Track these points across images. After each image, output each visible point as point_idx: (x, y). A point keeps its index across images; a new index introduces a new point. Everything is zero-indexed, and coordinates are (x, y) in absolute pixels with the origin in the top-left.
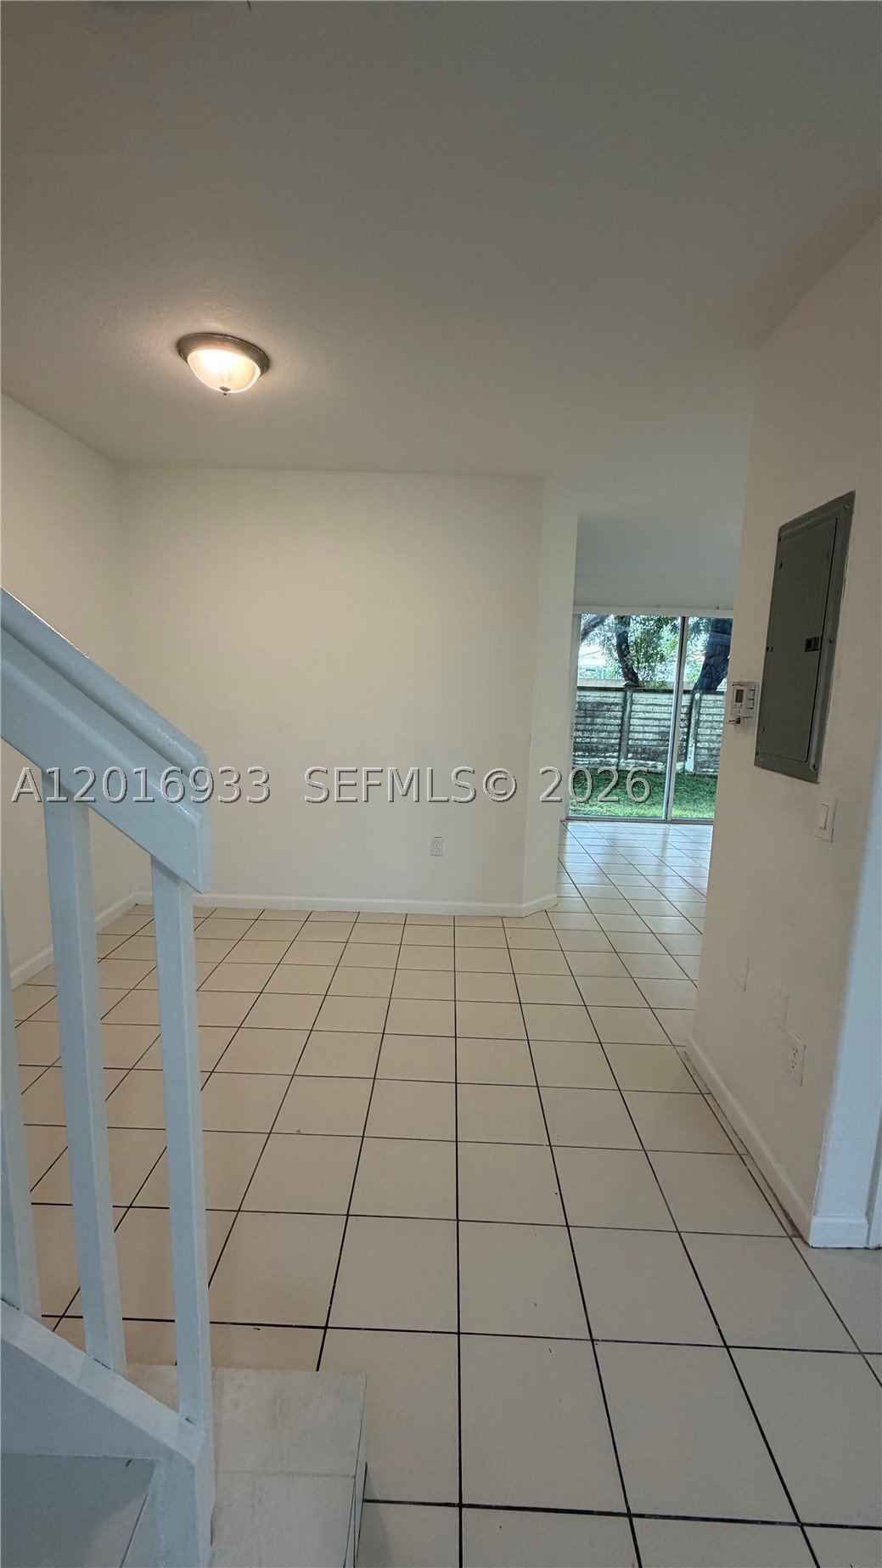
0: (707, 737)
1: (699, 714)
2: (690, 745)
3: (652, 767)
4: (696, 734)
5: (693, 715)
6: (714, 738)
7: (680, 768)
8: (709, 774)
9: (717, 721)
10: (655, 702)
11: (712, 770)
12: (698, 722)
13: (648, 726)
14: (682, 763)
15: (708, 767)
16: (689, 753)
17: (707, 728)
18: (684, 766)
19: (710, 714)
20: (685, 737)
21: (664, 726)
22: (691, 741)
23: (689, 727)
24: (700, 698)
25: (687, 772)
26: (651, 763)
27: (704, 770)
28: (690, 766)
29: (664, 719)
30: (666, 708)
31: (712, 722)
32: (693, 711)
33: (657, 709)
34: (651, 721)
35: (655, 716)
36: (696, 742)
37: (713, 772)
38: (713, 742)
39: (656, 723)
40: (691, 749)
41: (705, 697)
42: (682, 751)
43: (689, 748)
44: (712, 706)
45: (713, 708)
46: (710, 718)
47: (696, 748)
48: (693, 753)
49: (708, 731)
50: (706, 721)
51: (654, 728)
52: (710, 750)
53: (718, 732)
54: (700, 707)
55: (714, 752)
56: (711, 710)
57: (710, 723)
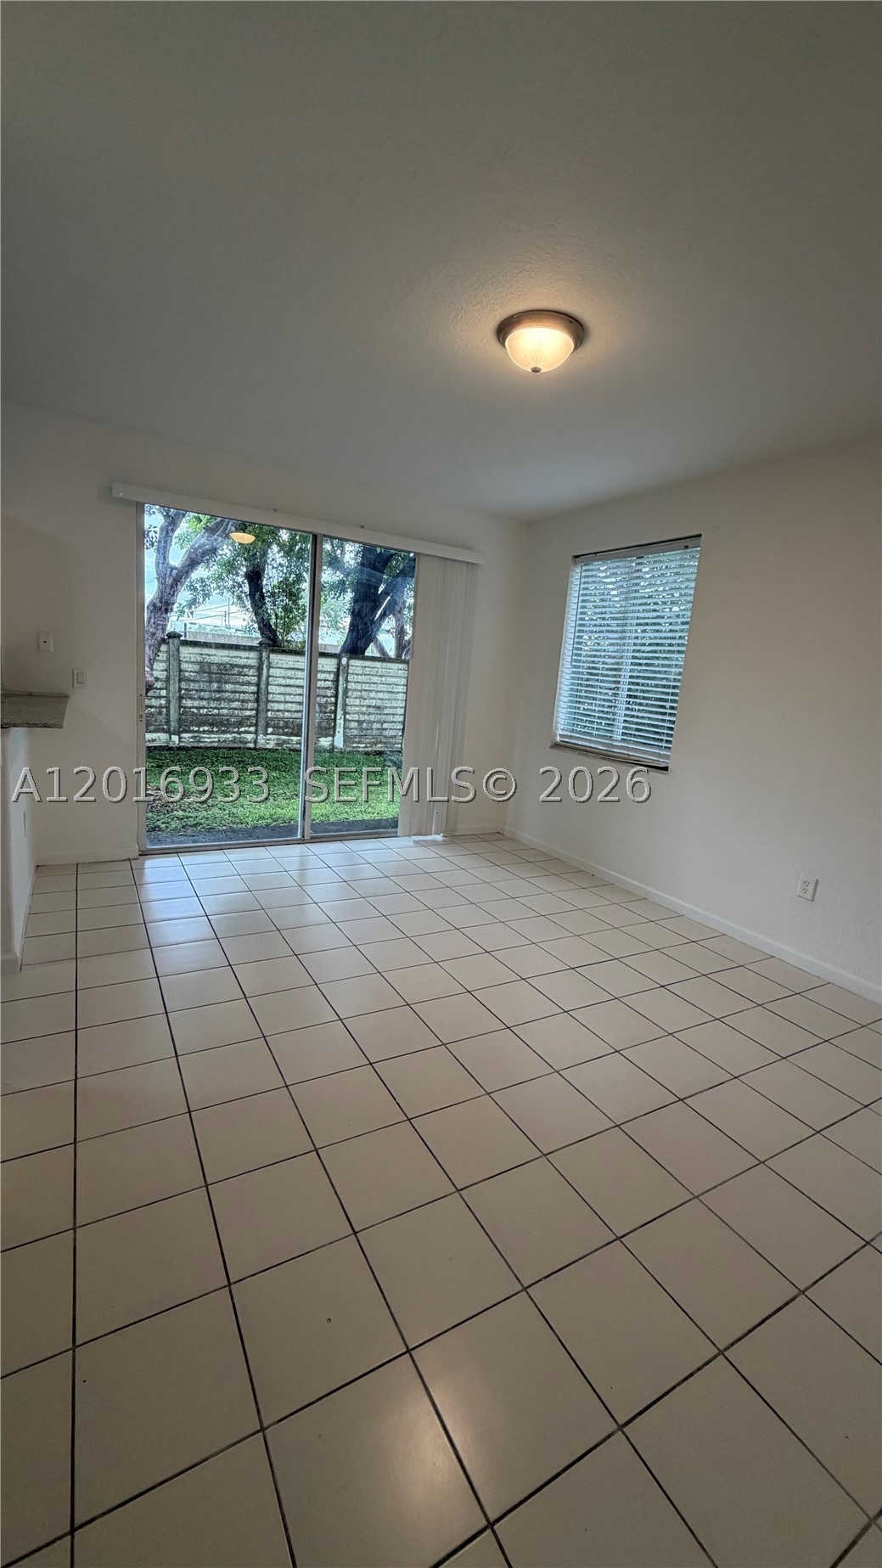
0: (357, 709)
1: (347, 681)
2: (338, 717)
3: (297, 744)
4: (345, 705)
5: (341, 683)
6: (364, 709)
7: (329, 743)
8: (360, 749)
9: (366, 690)
10: (297, 667)
11: (364, 745)
12: (346, 690)
13: (290, 694)
14: (330, 738)
15: (359, 743)
16: (338, 726)
17: (356, 698)
18: (333, 741)
19: (358, 682)
20: (333, 708)
22: (340, 712)
23: (336, 696)
24: (348, 663)
25: (337, 748)
26: (294, 738)
27: (355, 745)
28: (339, 742)
31: (361, 691)
32: (341, 678)
33: (300, 674)
34: (293, 689)
36: (345, 713)
37: (364, 747)
38: (362, 713)
40: (340, 722)
41: (352, 662)
42: (330, 724)
43: (338, 721)
44: (360, 673)
45: (361, 675)
46: (359, 688)
47: (345, 720)
48: (342, 726)
49: (357, 702)
50: (355, 690)
51: (297, 697)
52: (360, 722)
53: (367, 702)
54: (348, 673)
55: (364, 725)
56: (360, 677)
57: (359, 693)
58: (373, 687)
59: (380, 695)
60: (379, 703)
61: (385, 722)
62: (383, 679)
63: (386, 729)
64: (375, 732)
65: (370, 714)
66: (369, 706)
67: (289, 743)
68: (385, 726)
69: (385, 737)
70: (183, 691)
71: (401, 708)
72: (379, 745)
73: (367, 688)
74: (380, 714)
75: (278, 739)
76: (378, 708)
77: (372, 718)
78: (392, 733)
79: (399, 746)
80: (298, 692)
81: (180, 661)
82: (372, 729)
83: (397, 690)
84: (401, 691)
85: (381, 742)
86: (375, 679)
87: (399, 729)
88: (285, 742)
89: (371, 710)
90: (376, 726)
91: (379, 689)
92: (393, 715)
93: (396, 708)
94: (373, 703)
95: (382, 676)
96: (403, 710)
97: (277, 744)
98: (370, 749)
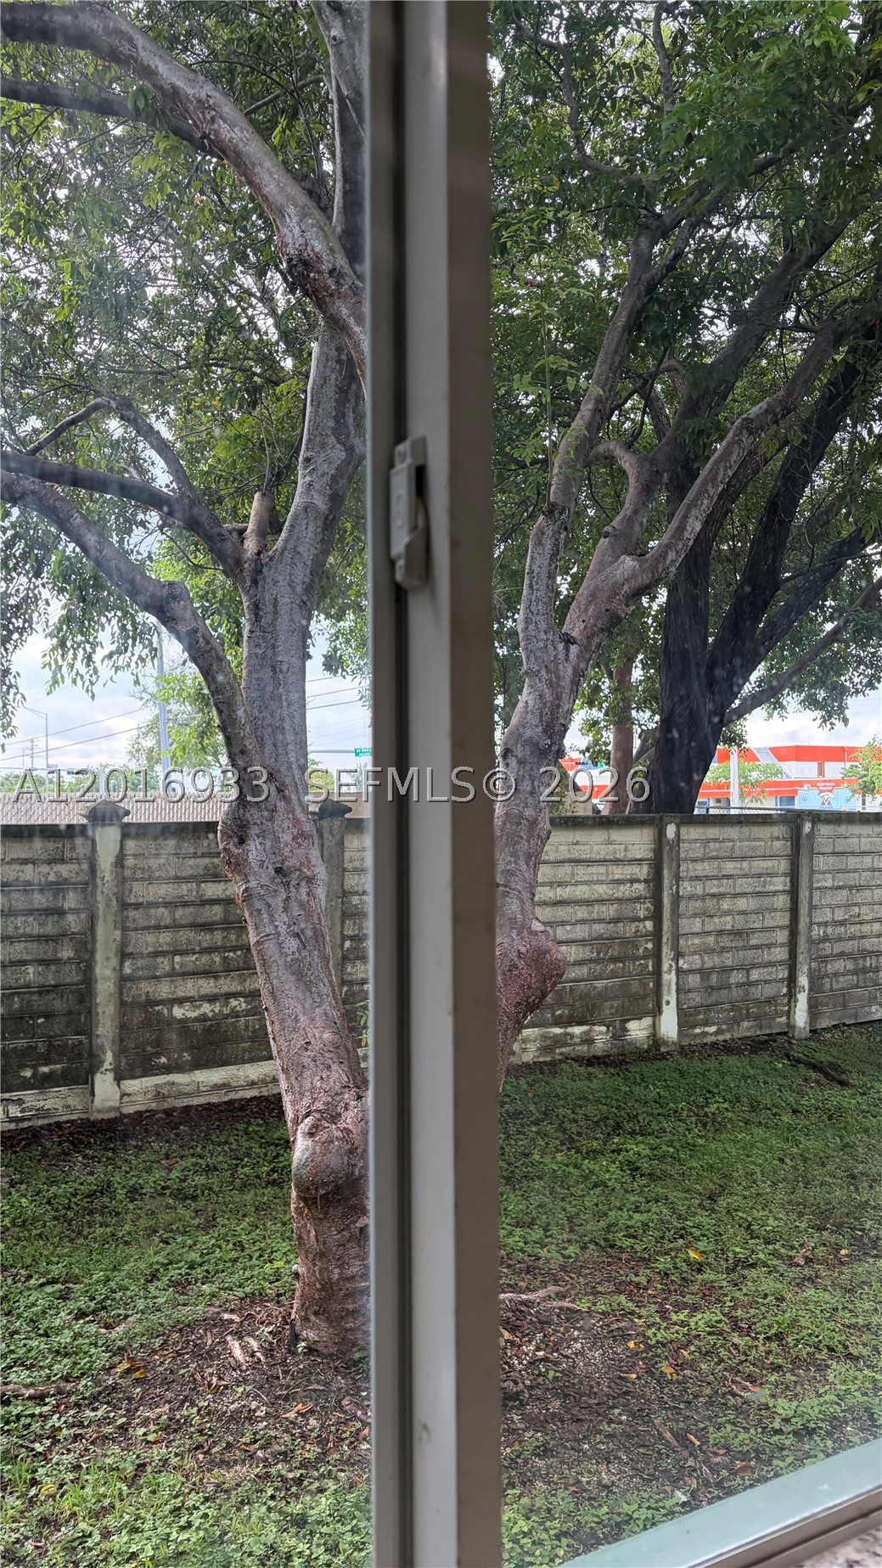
0: (697, 941)
1: (677, 878)
2: (665, 967)
3: (583, 1042)
4: (676, 936)
5: (666, 883)
6: (711, 940)
7: (645, 1033)
8: (709, 1040)
9: (713, 895)
10: (576, 855)
11: (713, 1029)
12: (677, 899)
13: (563, 923)
14: (647, 1021)
15: (706, 1023)
16: (665, 989)
17: (695, 915)
18: (654, 1026)
19: (698, 878)
20: (650, 946)
21: (601, 921)
22: (666, 953)
23: (657, 916)
24: (678, 834)
25: (666, 1043)
26: (577, 1030)
27: (698, 1031)
28: (669, 1025)
29: (601, 901)
30: (602, 869)
31: (703, 898)
32: (665, 872)
33: (582, 872)
34: (569, 909)
35: (582, 892)
36: (678, 955)
37: (716, 1033)
38: (710, 951)
39: (582, 913)
40: (670, 978)
41: (683, 830)
42: (646, 985)
43: (665, 977)
44: (700, 855)
45: (702, 860)
46: (699, 891)
47: (679, 971)
48: (674, 987)
49: (697, 925)
50: (691, 897)
51: (578, 928)
52: (704, 973)
53: (716, 923)
54: (679, 860)
55: (714, 979)
56: (699, 866)
57: (698, 904)
58: (725, 887)
59: (742, 904)
60: (740, 922)
61: (755, 966)
62: (745, 865)
63: (756, 983)
64: (736, 993)
65: (723, 950)
66: (720, 933)
67: (566, 1045)
68: (755, 975)
69: (758, 1002)
70: (348, 944)
71: (781, 928)
72: (745, 1024)
73: (714, 890)
74: (744, 948)
75: (544, 1037)
76: (736, 933)
77: (728, 959)
78: (768, 991)
79: (784, 1019)
80: (580, 916)
81: (345, 870)
82: (729, 987)
83: (772, 888)
84: (781, 888)
85: (748, 1017)
86: (729, 867)
87: (782, 980)
88: (559, 1041)
89: (726, 941)
90: (737, 977)
91: (738, 890)
92: (769, 946)
93: (772, 929)
94: (728, 923)
95: (744, 858)
96: (786, 933)
97: (545, 1049)
98: (728, 1036)
